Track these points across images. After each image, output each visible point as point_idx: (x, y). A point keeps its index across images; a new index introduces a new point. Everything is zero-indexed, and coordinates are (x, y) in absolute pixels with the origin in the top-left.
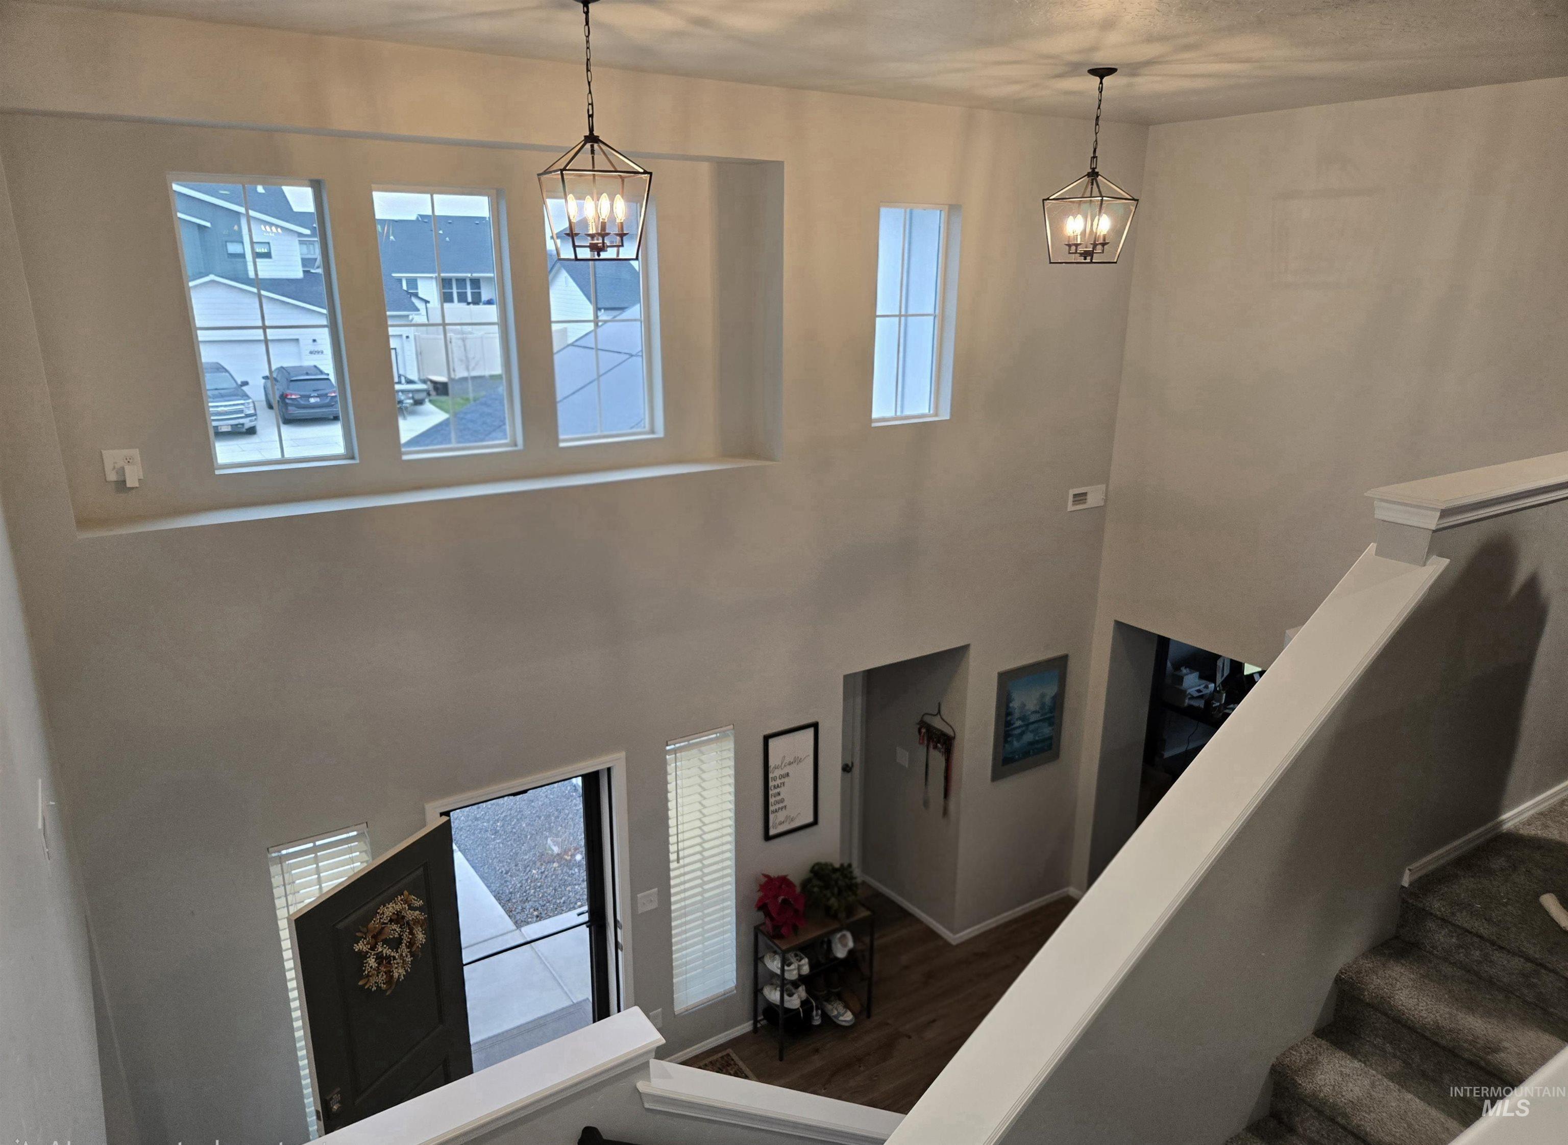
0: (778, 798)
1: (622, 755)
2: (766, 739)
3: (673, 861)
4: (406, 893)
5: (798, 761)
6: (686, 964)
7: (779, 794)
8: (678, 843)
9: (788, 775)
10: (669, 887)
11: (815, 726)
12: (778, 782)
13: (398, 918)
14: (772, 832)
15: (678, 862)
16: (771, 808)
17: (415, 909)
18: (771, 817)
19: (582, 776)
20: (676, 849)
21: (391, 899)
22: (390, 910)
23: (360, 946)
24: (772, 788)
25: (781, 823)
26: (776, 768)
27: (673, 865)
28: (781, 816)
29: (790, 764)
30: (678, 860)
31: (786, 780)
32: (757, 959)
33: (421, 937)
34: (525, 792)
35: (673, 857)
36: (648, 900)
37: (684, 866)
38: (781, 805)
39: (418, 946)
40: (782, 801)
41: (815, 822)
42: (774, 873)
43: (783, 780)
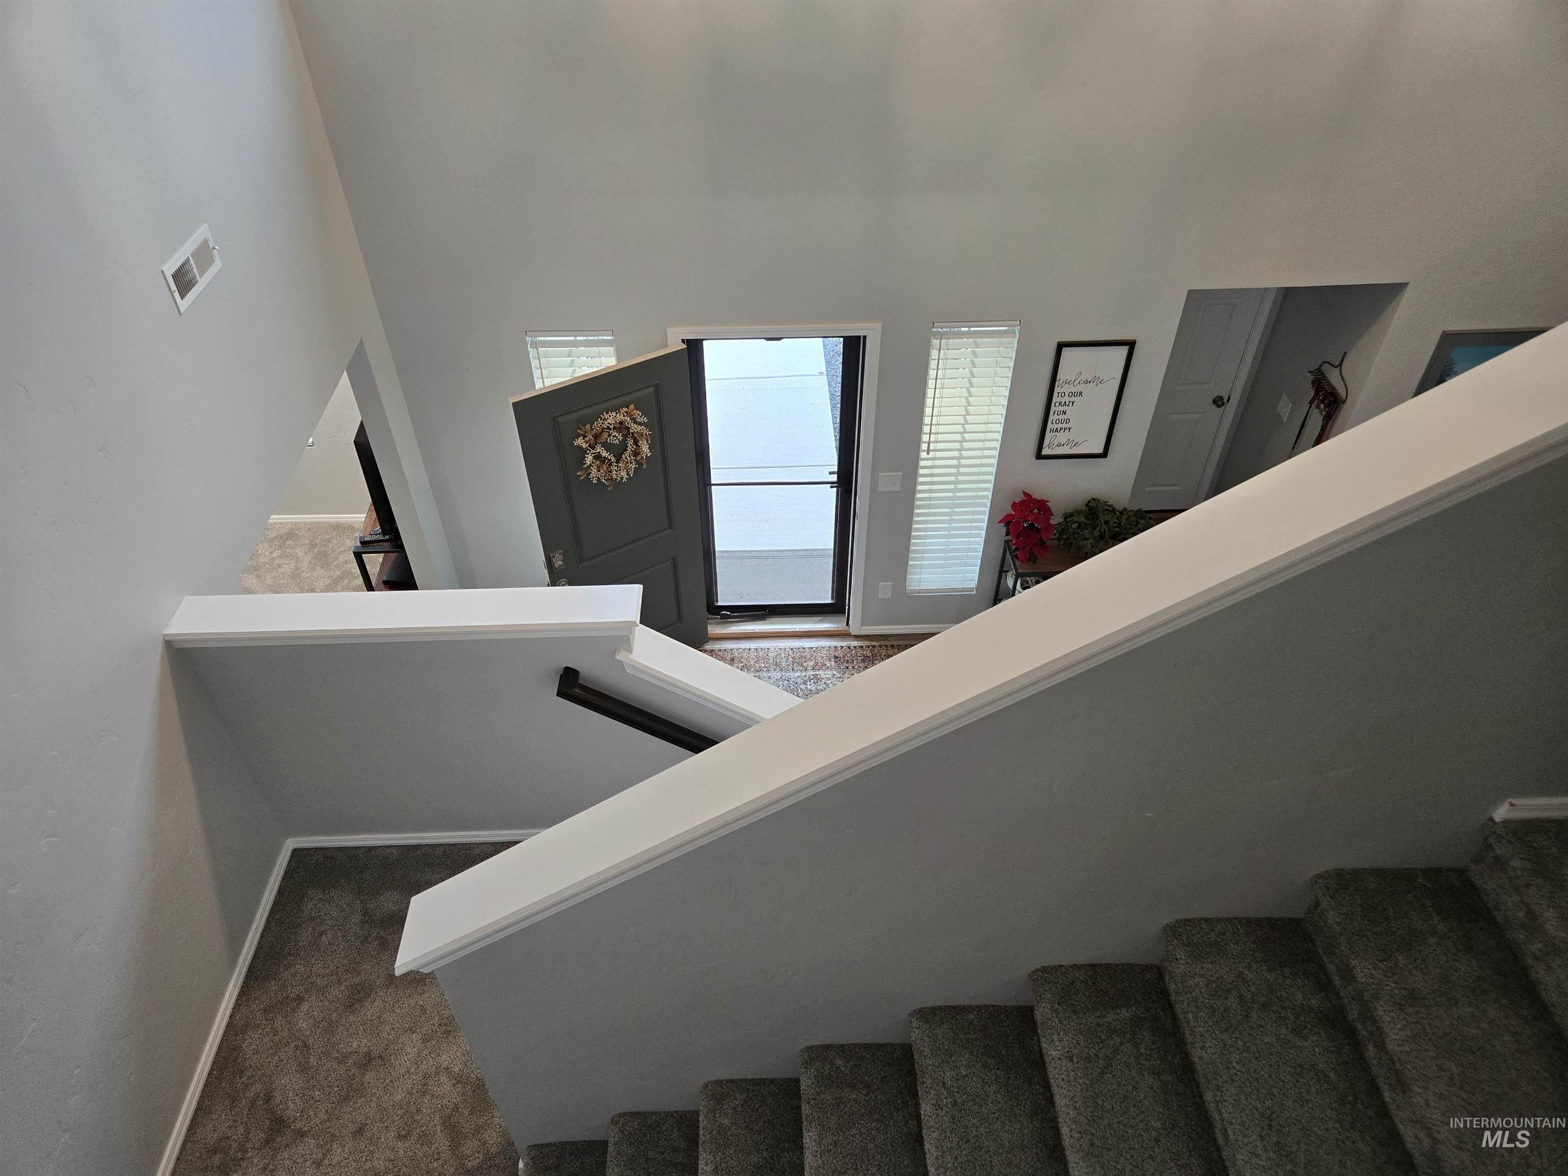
0: (1062, 417)
1: (878, 326)
2: (1061, 346)
3: (924, 451)
4: (632, 406)
5: (1097, 381)
6: (924, 552)
7: (1064, 413)
8: (930, 434)
9: (1081, 393)
10: (915, 475)
11: (1131, 345)
12: (1067, 399)
13: (621, 427)
14: (1045, 452)
15: (928, 454)
16: (1050, 426)
17: (639, 424)
18: (1048, 436)
19: (845, 338)
20: (928, 440)
21: (617, 409)
22: (611, 419)
23: (580, 442)
24: (1057, 404)
25: (1059, 445)
26: (1067, 382)
27: (923, 455)
28: (1062, 437)
29: (1086, 382)
30: (928, 451)
31: (1077, 399)
32: (1002, 572)
33: (645, 449)
34: (779, 339)
35: (924, 446)
36: (890, 481)
37: (934, 459)
38: (1064, 426)
39: (643, 457)
40: (1068, 421)
41: (1104, 455)
42: (1037, 496)
43: (1072, 399)
